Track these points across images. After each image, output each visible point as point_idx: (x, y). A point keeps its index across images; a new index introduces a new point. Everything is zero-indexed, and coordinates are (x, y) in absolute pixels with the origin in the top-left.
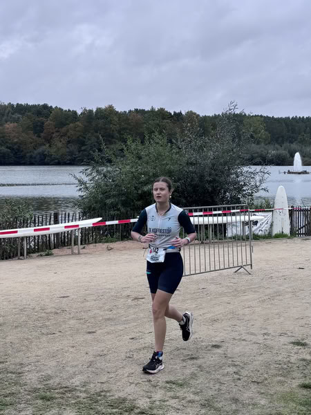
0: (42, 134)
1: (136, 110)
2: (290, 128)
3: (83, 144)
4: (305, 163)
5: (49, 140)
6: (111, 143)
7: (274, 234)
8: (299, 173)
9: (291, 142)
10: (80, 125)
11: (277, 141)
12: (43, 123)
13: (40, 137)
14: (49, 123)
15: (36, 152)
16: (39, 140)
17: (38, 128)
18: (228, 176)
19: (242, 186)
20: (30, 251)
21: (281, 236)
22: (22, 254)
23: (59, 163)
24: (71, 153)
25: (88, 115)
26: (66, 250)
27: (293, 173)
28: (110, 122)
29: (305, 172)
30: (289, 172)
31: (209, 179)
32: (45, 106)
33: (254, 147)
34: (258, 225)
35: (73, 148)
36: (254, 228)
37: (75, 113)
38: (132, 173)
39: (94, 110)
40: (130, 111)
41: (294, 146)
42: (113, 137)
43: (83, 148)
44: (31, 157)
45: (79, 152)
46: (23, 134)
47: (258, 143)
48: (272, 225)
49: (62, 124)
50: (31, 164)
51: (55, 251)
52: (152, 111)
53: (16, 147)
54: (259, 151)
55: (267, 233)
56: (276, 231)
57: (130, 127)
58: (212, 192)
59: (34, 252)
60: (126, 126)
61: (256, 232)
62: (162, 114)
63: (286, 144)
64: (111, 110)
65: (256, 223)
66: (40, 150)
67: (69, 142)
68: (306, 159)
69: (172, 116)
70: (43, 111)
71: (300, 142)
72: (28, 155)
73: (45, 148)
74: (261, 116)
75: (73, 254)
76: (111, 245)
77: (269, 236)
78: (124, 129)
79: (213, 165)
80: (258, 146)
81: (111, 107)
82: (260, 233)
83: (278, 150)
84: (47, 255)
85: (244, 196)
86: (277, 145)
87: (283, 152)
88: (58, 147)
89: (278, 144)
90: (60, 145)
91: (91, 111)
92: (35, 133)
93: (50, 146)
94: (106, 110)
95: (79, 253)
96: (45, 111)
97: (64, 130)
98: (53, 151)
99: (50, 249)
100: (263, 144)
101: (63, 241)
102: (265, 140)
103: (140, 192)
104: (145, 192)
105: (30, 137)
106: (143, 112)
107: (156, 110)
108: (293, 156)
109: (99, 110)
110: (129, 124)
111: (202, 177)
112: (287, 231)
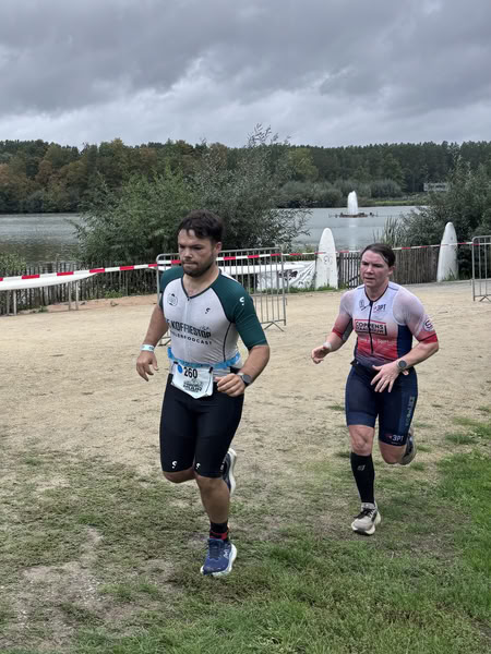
0: (36, 177)
1: (151, 145)
2: (344, 160)
3: (85, 186)
4: (361, 204)
5: (44, 183)
6: (119, 185)
7: (317, 287)
8: (355, 216)
9: (345, 178)
10: (82, 164)
11: (326, 177)
12: (37, 163)
13: (34, 179)
14: (44, 162)
15: (29, 198)
16: (34, 184)
17: (32, 169)
18: (259, 216)
19: (278, 229)
20: (21, 308)
21: (326, 289)
22: (11, 311)
23: (57, 211)
24: (71, 199)
25: (91, 152)
26: (63, 306)
27: (346, 216)
28: (117, 160)
29: (362, 215)
30: (342, 216)
31: (235, 221)
32: (39, 143)
33: (297, 185)
34: (298, 276)
35: (75, 192)
36: (293, 279)
37: (75, 149)
38: (140, 214)
39: (99, 145)
40: (143, 146)
41: (349, 183)
42: (121, 178)
43: (86, 192)
44: (25, 203)
45: (81, 196)
46: (14, 177)
47: (303, 181)
48: (315, 277)
49: (60, 164)
50: (26, 212)
51: (50, 308)
52: (169, 144)
53: (6, 192)
54: (304, 190)
55: (308, 286)
56: (320, 283)
57: (141, 165)
58: (239, 237)
59: (25, 309)
60: (136, 163)
61: (295, 285)
62: (182, 148)
63: (339, 181)
64: (118, 145)
65: (295, 274)
66: (35, 195)
67: (68, 185)
68: (363, 199)
69: (194, 150)
70: (38, 148)
71: (356, 178)
72: (21, 201)
73: (41, 193)
74: (308, 147)
75: (70, 310)
76: (115, 300)
77: (312, 289)
78: (136, 167)
79: (240, 204)
80: (303, 184)
81: (118, 141)
82: (300, 286)
83: (328, 188)
84: (42, 311)
85: (280, 241)
86: (327, 183)
87: (333, 190)
88: (56, 191)
89: (329, 181)
90: (58, 188)
91: (94, 147)
92: (28, 175)
93: (46, 190)
94: (112, 144)
95: (77, 310)
96: (40, 149)
97: (62, 170)
98: (50, 196)
99: (45, 305)
100: (309, 182)
101: (58, 296)
102: (312, 176)
103: (150, 237)
104: (155, 238)
105: (23, 180)
106: (158, 146)
107: (175, 142)
108: (346, 195)
109: (104, 145)
110: (140, 161)
111: (226, 219)
112: (334, 283)
